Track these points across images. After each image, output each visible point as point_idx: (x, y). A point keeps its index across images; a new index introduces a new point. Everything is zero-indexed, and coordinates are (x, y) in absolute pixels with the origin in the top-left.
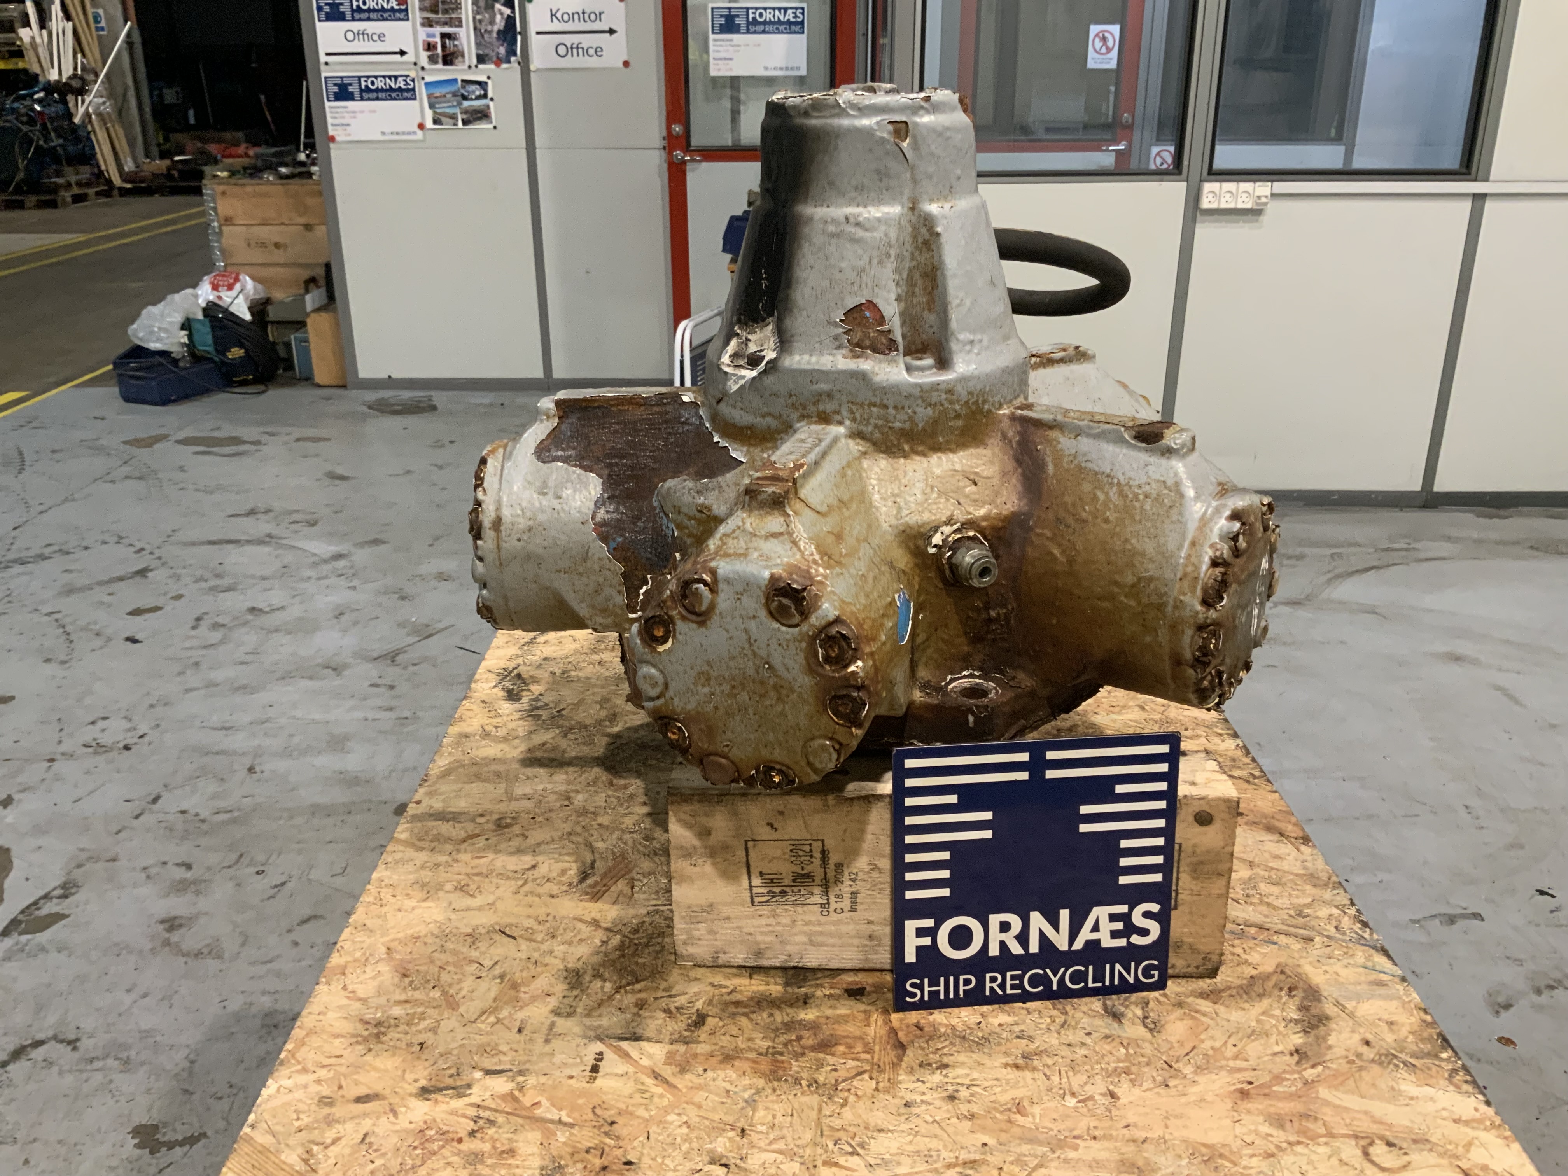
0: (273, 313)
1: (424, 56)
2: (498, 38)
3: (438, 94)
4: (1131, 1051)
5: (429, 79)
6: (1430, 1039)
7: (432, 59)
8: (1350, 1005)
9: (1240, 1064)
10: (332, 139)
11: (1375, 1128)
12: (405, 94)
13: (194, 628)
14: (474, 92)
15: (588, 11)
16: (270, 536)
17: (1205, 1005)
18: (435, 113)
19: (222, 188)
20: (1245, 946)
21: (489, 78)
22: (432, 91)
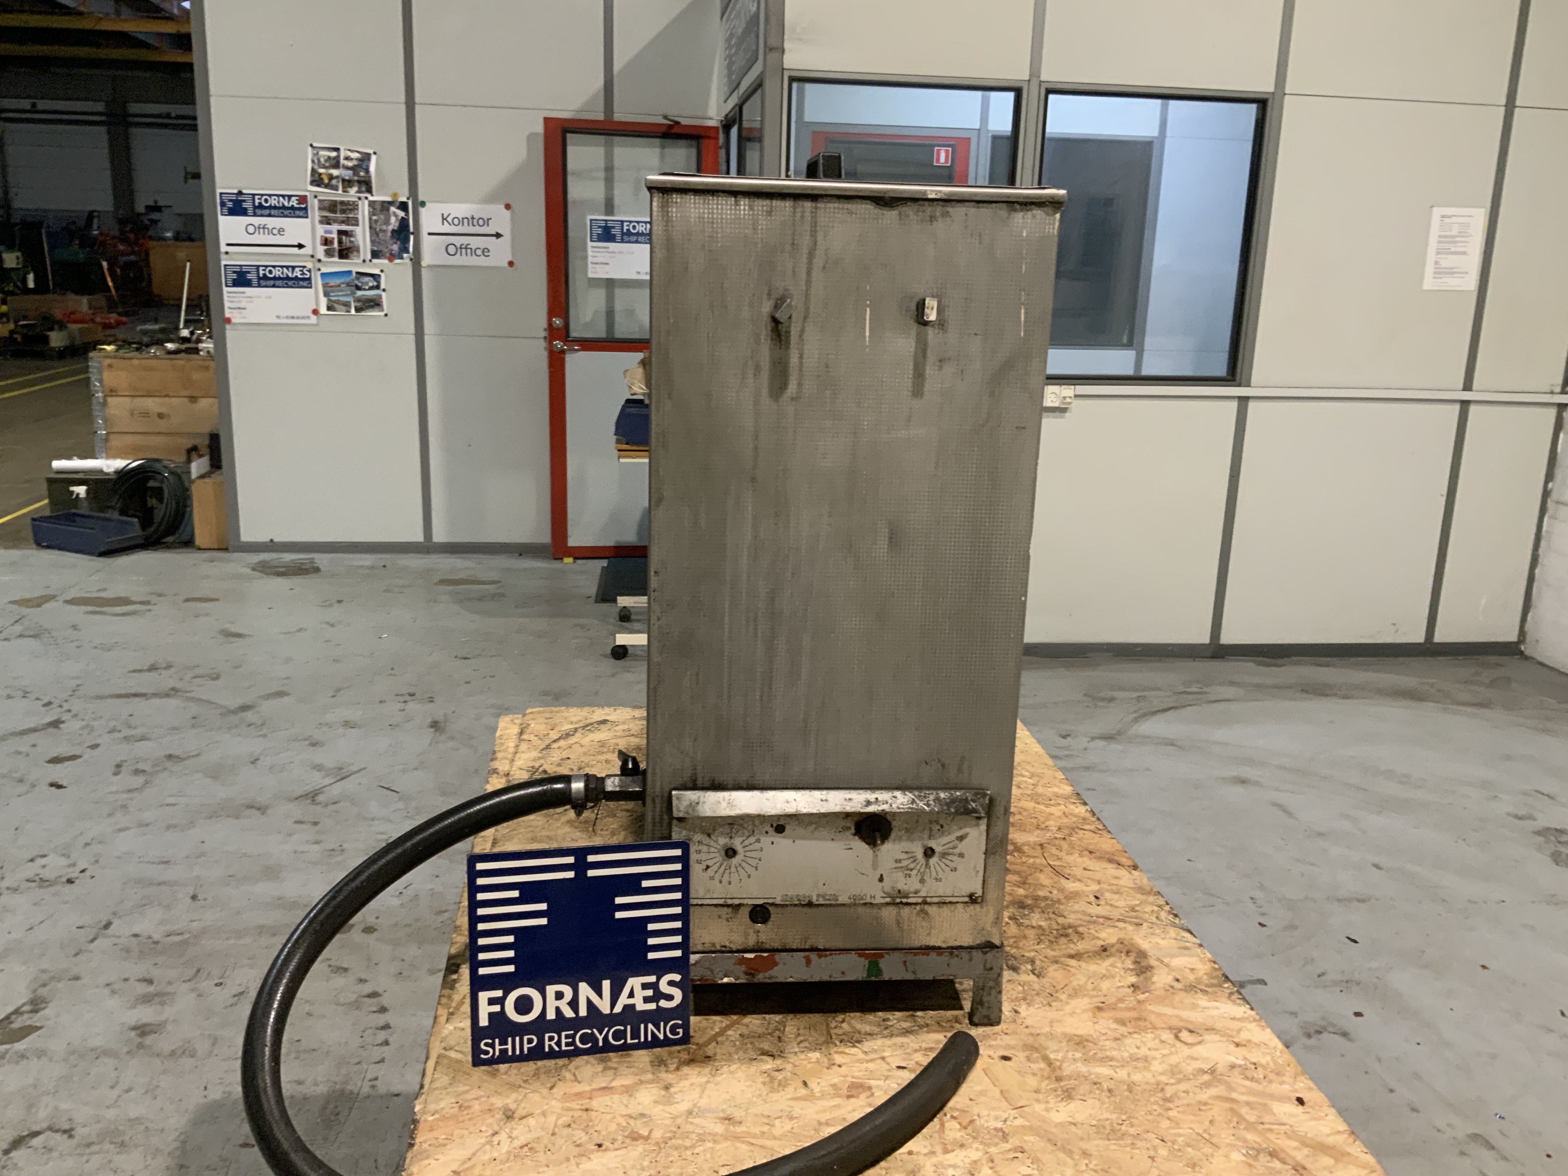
1: (320, 251)
2: (392, 237)
3: (332, 284)
5: (324, 270)
6: (1216, 977)
7: (329, 253)
8: (1166, 960)
10: (228, 321)
11: (1182, 1024)
12: (302, 283)
13: (116, 774)
14: (367, 283)
15: (476, 217)
16: (173, 689)
17: (1072, 962)
18: (329, 300)
19: (107, 361)
20: (1096, 929)
21: (382, 271)
22: (327, 281)
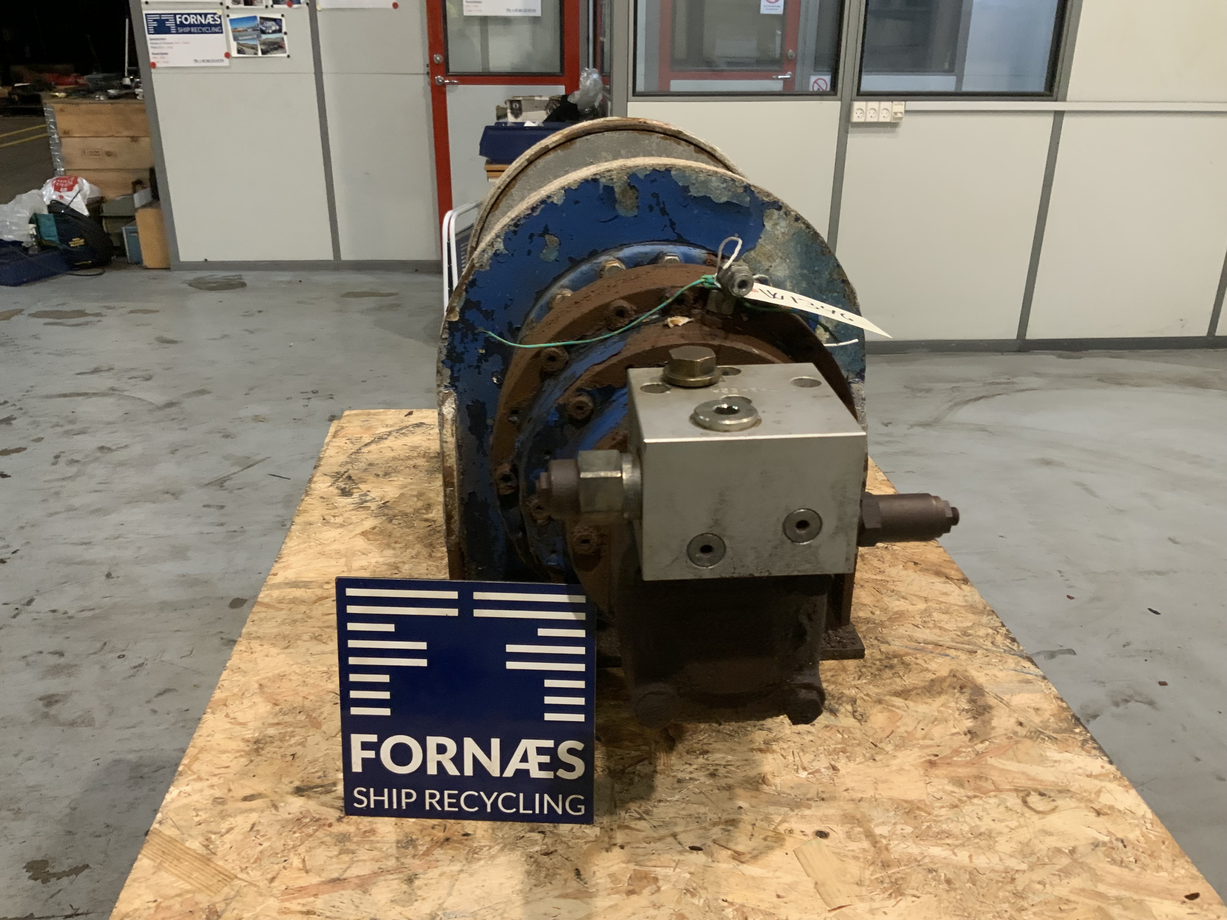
0: (107, 210)
3: (241, 29)
4: (846, 736)
5: (233, 16)
6: (1066, 719)
8: (1006, 698)
9: (928, 742)
10: (153, 65)
11: (1030, 784)
12: (213, 29)
13: (54, 464)
14: (270, 27)
16: (113, 389)
17: (898, 701)
18: (238, 44)
19: (59, 106)
20: (925, 658)
21: (283, 16)
22: (236, 26)
